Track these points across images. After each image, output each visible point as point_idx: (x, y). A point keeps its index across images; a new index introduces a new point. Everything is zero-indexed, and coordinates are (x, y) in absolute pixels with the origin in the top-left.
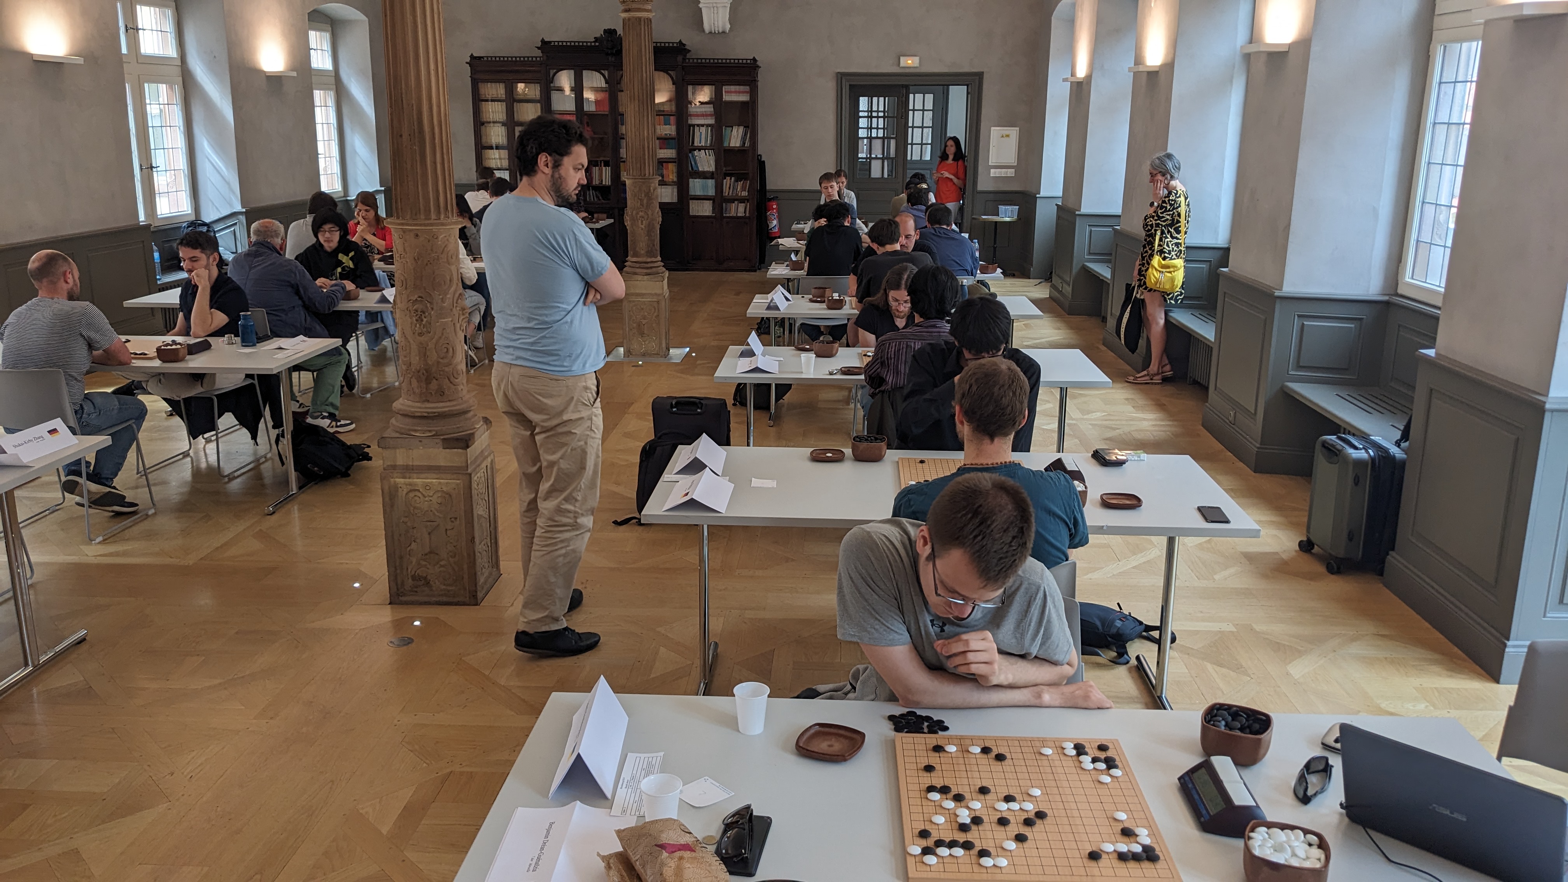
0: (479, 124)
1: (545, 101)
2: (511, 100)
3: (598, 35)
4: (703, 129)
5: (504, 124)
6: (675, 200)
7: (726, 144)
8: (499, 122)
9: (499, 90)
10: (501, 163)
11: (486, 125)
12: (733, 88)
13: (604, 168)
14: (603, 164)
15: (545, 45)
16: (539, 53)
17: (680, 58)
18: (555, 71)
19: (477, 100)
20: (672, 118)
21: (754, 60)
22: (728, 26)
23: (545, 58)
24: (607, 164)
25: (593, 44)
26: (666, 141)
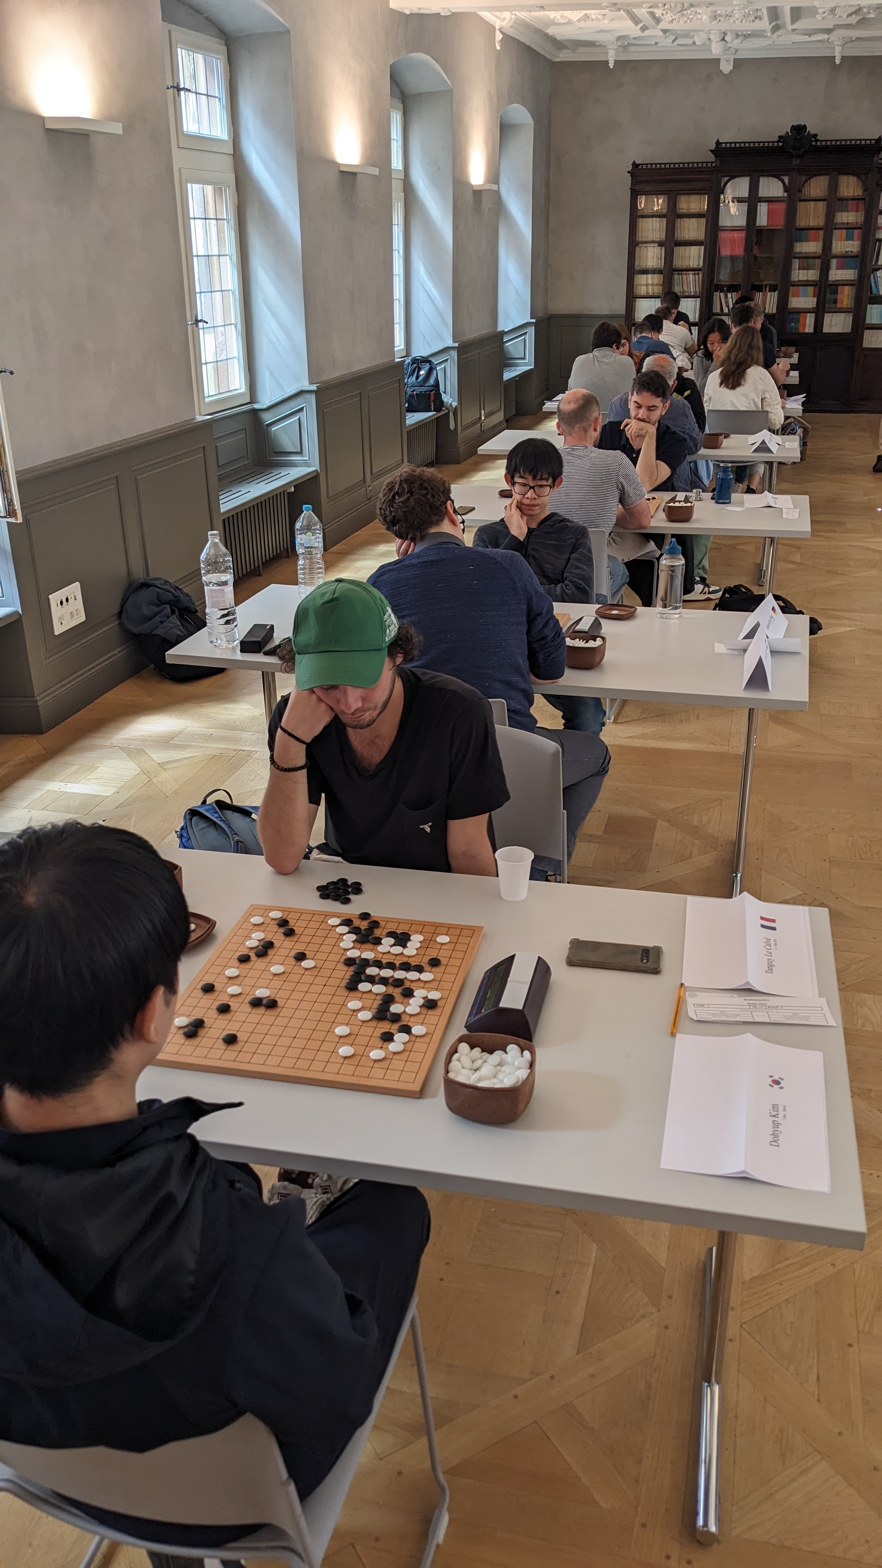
0: (634, 244)
1: (712, 215)
2: (672, 216)
3: (783, 133)
5: (661, 244)
6: (849, 330)
8: (653, 242)
9: (659, 204)
10: (653, 289)
11: (640, 245)
13: (769, 294)
14: (768, 289)
15: (720, 150)
16: (712, 158)
17: (876, 159)
18: (726, 179)
19: (635, 216)
20: (856, 231)
23: (718, 163)
24: (773, 289)
25: (776, 144)
26: (845, 259)
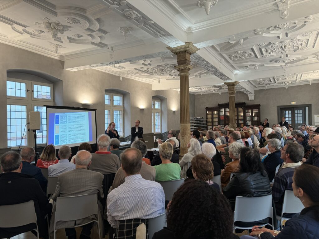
1: (218, 114)
2: (212, 114)
4: (249, 117)
5: (211, 118)
7: (254, 120)
9: (210, 112)
11: (208, 118)
12: (255, 110)
15: (219, 105)
17: (244, 105)
18: (221, 109)
19: (207, 114)
21: (259, 104)
22: (254, 99)
23: (219, 107)
26: (241, 120)
